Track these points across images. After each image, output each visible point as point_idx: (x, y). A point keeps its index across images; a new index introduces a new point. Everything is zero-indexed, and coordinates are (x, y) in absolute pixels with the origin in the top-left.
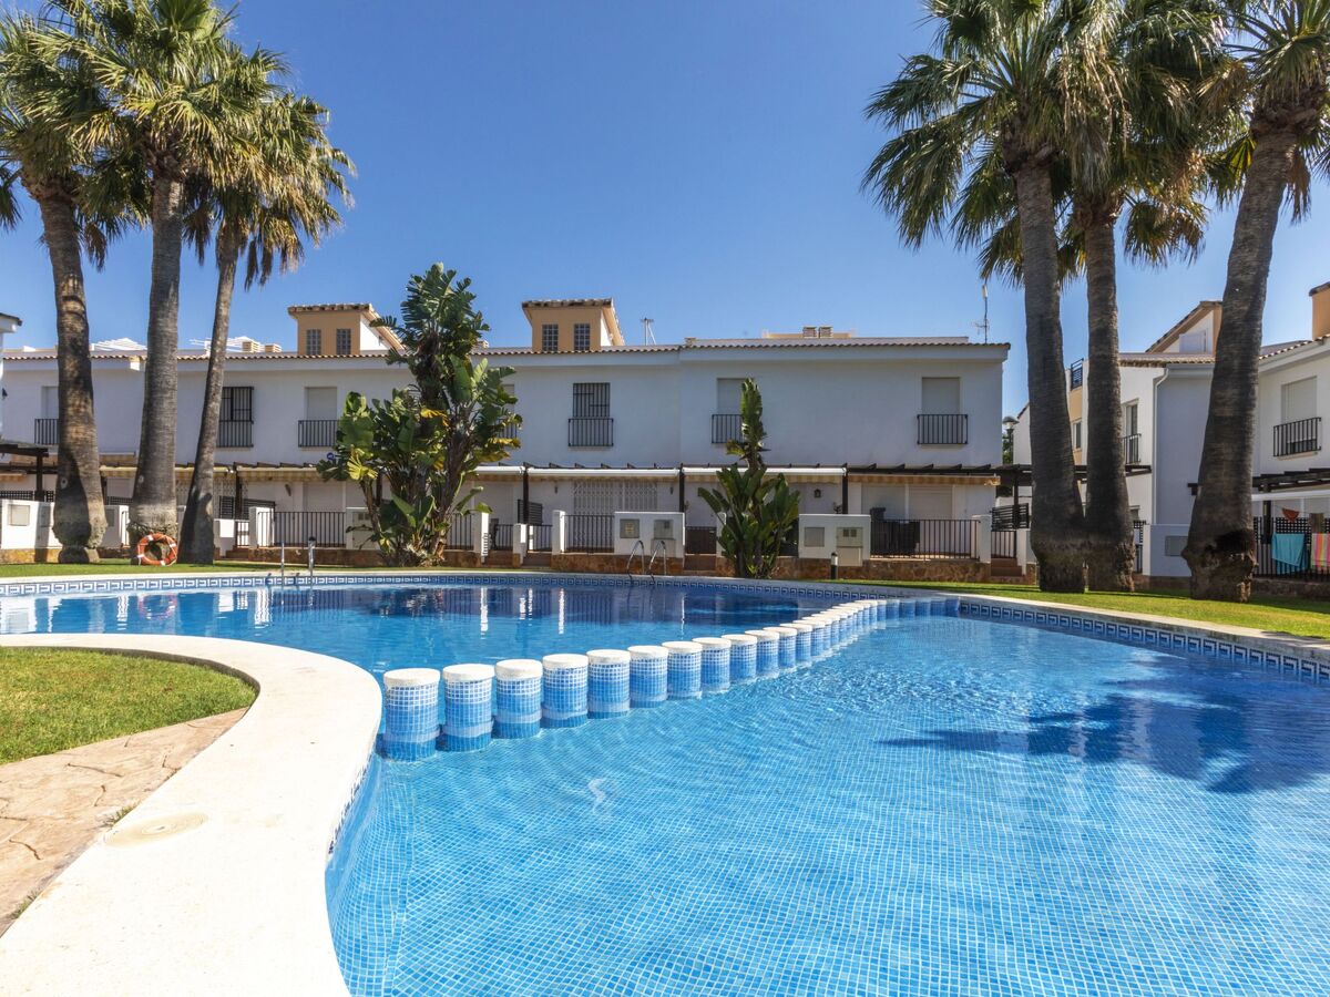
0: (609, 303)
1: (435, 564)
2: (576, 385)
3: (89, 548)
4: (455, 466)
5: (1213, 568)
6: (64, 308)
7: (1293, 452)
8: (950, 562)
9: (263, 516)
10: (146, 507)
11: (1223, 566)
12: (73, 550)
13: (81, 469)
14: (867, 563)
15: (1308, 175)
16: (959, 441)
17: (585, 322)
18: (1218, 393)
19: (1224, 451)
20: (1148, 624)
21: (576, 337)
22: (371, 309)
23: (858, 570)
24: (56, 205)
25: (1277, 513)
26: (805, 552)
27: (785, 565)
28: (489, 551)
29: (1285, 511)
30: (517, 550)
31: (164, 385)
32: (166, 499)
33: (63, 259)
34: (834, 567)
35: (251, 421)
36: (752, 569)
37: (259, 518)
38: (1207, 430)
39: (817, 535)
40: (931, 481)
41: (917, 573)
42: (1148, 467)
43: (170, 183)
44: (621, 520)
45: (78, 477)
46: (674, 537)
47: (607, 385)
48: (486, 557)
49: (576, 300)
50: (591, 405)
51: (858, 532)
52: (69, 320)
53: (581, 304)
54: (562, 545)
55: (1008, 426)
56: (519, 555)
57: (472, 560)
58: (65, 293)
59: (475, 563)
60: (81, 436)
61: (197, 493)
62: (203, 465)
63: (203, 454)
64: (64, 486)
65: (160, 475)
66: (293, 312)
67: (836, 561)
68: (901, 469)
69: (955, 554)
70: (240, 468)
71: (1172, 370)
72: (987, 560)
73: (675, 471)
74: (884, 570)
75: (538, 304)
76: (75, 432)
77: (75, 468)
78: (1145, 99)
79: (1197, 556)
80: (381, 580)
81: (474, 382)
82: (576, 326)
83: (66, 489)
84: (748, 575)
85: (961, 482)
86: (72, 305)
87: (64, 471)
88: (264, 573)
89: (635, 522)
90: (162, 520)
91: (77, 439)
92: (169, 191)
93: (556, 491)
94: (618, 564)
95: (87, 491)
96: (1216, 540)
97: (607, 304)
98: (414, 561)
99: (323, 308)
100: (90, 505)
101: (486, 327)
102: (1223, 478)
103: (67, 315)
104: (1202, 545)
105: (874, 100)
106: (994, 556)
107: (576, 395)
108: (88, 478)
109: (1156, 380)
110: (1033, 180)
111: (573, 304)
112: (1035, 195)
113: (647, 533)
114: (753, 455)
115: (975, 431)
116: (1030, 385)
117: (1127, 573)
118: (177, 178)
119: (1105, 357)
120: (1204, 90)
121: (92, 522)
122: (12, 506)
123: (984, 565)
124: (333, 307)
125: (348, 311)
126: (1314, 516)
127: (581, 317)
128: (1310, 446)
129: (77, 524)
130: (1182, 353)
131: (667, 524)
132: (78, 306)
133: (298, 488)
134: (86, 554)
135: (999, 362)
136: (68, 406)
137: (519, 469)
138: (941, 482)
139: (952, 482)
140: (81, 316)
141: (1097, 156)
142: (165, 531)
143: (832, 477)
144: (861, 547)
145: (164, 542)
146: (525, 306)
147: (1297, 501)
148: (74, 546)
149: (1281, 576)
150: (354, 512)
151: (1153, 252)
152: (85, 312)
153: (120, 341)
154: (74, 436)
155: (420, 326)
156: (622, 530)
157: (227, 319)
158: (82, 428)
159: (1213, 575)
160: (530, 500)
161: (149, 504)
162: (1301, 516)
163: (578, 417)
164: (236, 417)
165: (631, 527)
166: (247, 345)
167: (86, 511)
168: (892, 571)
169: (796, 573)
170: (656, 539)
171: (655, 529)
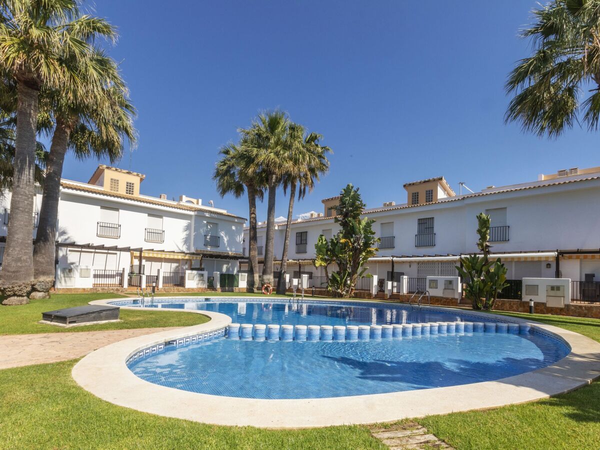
1: (350, 297)
2: (419, 220)
3: (254, 288)
4: (356, 260)
6: (251, 216)
9: (305, 277)
12: (252, 289)
14: (568, 306)
17: (430, 189)
21: (427, 196)
23: (561, 309)
26: (527, 298)
27: (514, 304)
28: (377, 292)
30: (386, 292)
32: (270, 274)
35: (306, 244)
36: (479, 305)
37: (304, 279)
39: (534, 289)
44: (429, 280)
45: (252, 266)
46: (454, 288)
47: (433, 218)
48: (375, 295)
49: (427, 180)
50: (426, 227)
51: (561, 288)
53: (429, 181)
54: (405, 291)
56: (387, 294)
57: (370, 296)
58: (252, 212)
61: (282, 271)
62: (284, 261)
63: (284, 258)
64: (250, 268)
65: (269, 266)
66: (323, 201)
70: (300, 261)
73: (458, 257)
74: (580, 310)
75: (410, 184)
76: (253, 253)
80: (324, 302)
81: (361, 227)
82: (427, 191)
83: (251, 270)
86: (253, 215)
88: (289, 298)
89: (436, 281)
90: (269, 280)
97: (441, 179)
98: (341, 296)
99: (332, 199)
100: (255, 275)
101: (365, 205)
103: (252, 218)
107: (419, 224)
108: (254, 267)
111: (425, 182)
113: (441, 286)
121: (255, 280)
122: (241, 275)
124: (335, 198)
127: (428, 187)
131: (451, 282)
134: (254, 290)
136: (251, 245)
137: (390, 258)
142: (269, 283)
144: (564, 297)
145: (269, 287)
146: (405, 186)
152: (256, 217)
156: (430, 284)
160: (395, 271)
161: (265, 275)
163: (420, 233)
164: (302, 242)
165: (434, 283)
166: (312, 215)
167: (253, 277)
168: (586, 311)
169: (520, 309)
170: (445, 289)
171: (445, 284)
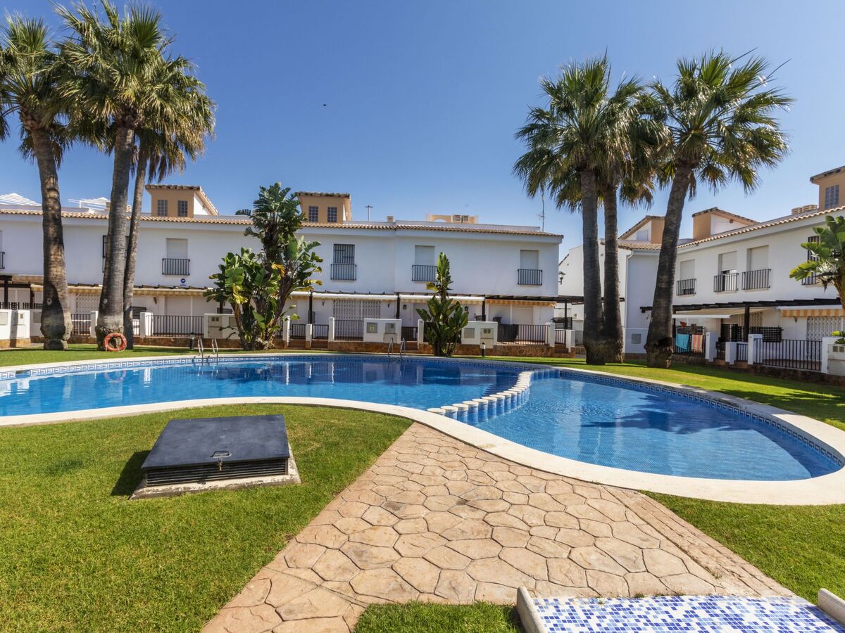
0: (348, 196)
2: (335, 245)
3: (64, 340)
4: (284, 294)
5: (657, 353)
6: (48, 196)
7: (685, 294)
8: (535, 346)
9: (148, 317)
10: (109, 317)
11: (661, 353)
12: (55, 342)
13: (59, 293)
14: (495, 347)
15: (695, 181)
16: (538, 283)
17: (334, 206)
18: (661, 277)
19: (662, 303)
20: (641, 382)
21: (329, 215)
22: (201, 189)
23: (491, 350)
24: (42, 133)
25: (678, 324)
26: (465, 341)
28: (290, 339)
29: (681, 323)
30: (306, 339)
31: (120, 247)
32: (118, 314)
33: (48, 166)
34: (483, 350)
36: (444, 351)
37: (147, 319)
38: (655, 293)
39: (471, 332)
40: (524, 303)
41: (520, 352)
42: (623, 299)
43: (128, 129)
44: (367, 323)
45: (58, 298)
46: (395, 332)
47: (353, 246)
48: (290, 342)
49: (329, 193)
50: (344, 257)
51: (492, 331)
52: (51, 202)
53: (332, 195)
54: (333, 336)
55: (560, 276)
56: (308, 341)
58: (48, 186)
59: (284, 346)
60: (59, 273)
61: (126, 306)
62: (128, 290)
63: (127, 283)
64: (49, 303)
65: (117, 298)
67: (484, 347)
68: (511, 298)
69: (536, 341)
71: (635, 252)
72: (552, 345)
73: (395, 297)
74: (504, 350)
75: (307, 194)
76: (55, 271)
77: (56, 292)
78: (638, 152)
79: (651, 348)
81: (297, 248)
82: (329, 208)
83: (51, 306)
84: (442, 355)
85: (538, 304)
86: (53, 194)
87: (49, 294)
88: (192, 356)
89: (375, 324)
90: (117, 325)
91: (57, 275)
92: (126, 134)
93: (323, 305)
94: (365, 347)
95: (63, 306)
96: (659, 342)
100: (65, 315)
102: (661, 314)
103: (50, 200)
104: (652, 343)
105: (519, 131)
106: (556, 343)
107: (335, 250)
108: (64, 298)
109: (627, 256)
110: (588, 176)
111: (327, 195)
112: (589, 183)
113: (382, 329)
114: (443, 291)
115: (545, 278)
116: (585, 270)
117: (620, 354)
118: (131, 127)
119: (612, 253)
120: (658, 149)
121: (66, 325)
123: (551, 348)
124: (176, 187)
125: (186, 190)
126: (693, 325)
127: (332, 203)
128: (691, 291)
129: (58, 327)
130: (638, 240)
131: (392, 326)
132: (56, 195)
133: (162, 301)
134: (62, 345)
135: (556, 245)
136: (51, 255)
137: (309, 293)
138: (529, 304)
139: (534, 304)
140: (57, 200)
141: (618, 176)
142: (119, 331)
143: (477, 302)
144: (494, 338)
145: (119, 337)
147: (685, 319)
148: (55, 339)
149: (679, 354)
150: (209, 317)
151: (632, 201)
152: (59, 197)
153: (10, 195)
154: (55, 273)
155: (265, 216)
156: (368, 328)
157: (141, 202)
158: (59, 268)
159: (656, 357)
160: (313, 310)
161: (111, 315)
162: (687, 325)
163: (336, 263)
165: (373, 328)
167: (62, 318)
168: (507, 351)
169: (460, 352)
170: (386, 333)
171: (386, 328)
